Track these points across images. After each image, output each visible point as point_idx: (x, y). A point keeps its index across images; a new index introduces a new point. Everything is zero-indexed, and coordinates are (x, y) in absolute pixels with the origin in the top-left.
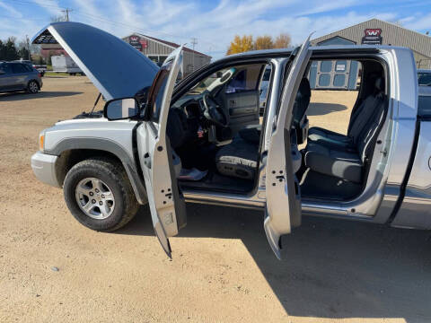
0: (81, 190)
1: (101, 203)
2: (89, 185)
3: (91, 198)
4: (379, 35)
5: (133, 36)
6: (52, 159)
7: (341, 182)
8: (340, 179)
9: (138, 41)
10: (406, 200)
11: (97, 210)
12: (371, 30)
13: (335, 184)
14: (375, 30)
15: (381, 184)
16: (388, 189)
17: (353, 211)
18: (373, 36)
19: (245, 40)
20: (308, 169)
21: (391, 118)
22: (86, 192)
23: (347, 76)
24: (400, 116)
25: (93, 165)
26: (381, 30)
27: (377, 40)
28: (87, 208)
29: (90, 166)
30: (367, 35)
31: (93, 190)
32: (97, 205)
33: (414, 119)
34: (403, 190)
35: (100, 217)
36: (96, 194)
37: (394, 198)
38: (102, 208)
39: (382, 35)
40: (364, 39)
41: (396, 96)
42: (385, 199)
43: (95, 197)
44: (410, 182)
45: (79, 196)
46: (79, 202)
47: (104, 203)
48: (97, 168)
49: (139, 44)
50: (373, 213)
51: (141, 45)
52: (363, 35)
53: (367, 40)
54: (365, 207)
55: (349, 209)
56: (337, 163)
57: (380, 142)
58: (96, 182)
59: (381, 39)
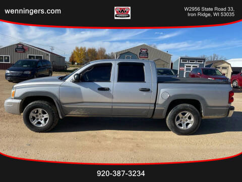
0: (32, 114)
1: (41, 120)
3: (36, 118)
4: (146, 52)
5: (19, 44)
6: (19, 101)
11: (39, 123)
12: (143, 49)
18: (144, 52)
19: (82, 49)
22: (35, 115)
26: (147, 50)
28: (34, 123)
30: (141, 52)
31: (38, 114)
34: (155, 105)
35: (41, 126)
38: (42, 122)
39: (148, 52)
40: (140, 53)
43: (39, 117)
45: (31, 117)
46: (30, 120)
47: (43, 119)
49: (23, 48)
51: (24, 49)
52: (140, 51)
53: (142, 54)
58: (40, 110)
59: (147, 54)
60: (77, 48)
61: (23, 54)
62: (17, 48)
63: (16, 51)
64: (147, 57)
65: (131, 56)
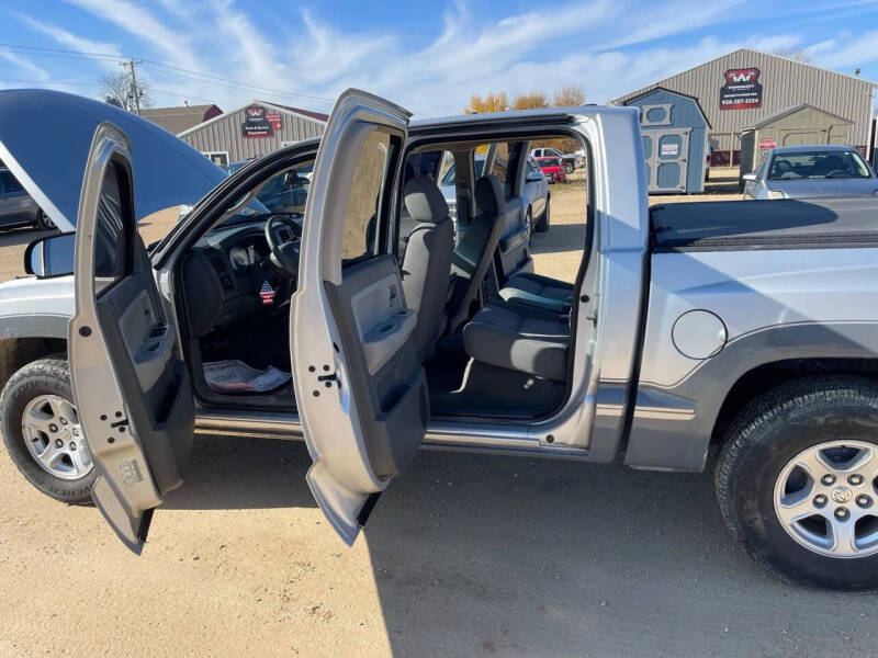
0: (32, 424)
1: (73, 447)
2: (47, 410)
3: (52, 437)
4: (754, 80)
5: (253, 107)
7: (530, 382)
8: (529, 376)
9: (263, 115)
10: (640, 412)
11: (66, 460)
12: (738, 72)
13: (522, 385)
14: (745, 71)
15: (592, 383)
16: (605, 392)
17: (550, 439)
18: (741, 83)
19: (493, 103)
20: (472, 359)
21: (599, 250)
22: (44, 425)
23: (684, 167)
24: (613, 245)
25: (48, 369)
26: (758, 72)
27: (751, 90)
28: (47, 458)
29: (42, 372)
30: (730, 82)
31: (56, 420)
32: (66, 450)
33: (639, 250)
34: (632, 392)
35: (71, 475)
36: (62, 429)
37: (617, 411)
38: (76, 457)
39: (760, 82)
40: (724, 91)
41: (605, 206)
42: (599, 412)
43: (61, 434)
44: (643, 378)
45: (29, 434)
46: (31, 446)
47: (78, 446)
48: (56, 375)
49: (265, 122)
50: (584, 442)
51: (269, 124)
52: (723, 83)
53: (731, 92)
54: (569, 432)
55: (543, 436)
56: (518, 343)
57: (586, 299)
59: (758, 89)
60: (477, 103)
61: (268, 139)
62: (249, 123)
63: (245, 134)
64: (758, 105)
65: (667, 107)
